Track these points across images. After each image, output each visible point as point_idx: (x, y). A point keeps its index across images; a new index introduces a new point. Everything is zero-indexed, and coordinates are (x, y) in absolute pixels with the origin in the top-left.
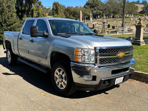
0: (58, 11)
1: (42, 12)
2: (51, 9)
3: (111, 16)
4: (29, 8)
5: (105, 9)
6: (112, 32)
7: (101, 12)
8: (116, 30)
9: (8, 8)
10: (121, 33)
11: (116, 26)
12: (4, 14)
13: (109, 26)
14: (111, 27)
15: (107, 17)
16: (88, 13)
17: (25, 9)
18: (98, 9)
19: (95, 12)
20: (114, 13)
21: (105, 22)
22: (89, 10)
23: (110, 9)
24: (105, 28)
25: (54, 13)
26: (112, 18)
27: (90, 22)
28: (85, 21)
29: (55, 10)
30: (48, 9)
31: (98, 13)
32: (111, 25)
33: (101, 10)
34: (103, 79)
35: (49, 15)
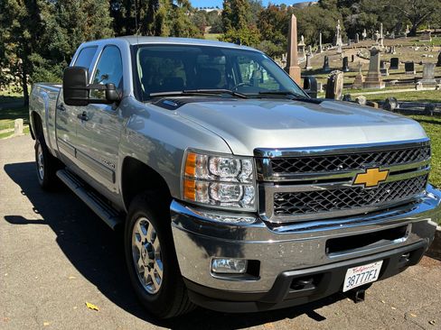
0: (238, 19)
1: (185, 22)
2: (219, 13)
3: (404, 30)
4: (150, 13)
5: (386, 9)
6: (403, 82)
7: (373, 18)
8: (419, 75)
9: (87, 13)
10: (434, 84)
11: (421, 64)
12: (77, 32)
13: (394, 63)
14: (401, 67)
15: (393, 34)
16: (330, 23)
17: (138, 16)
18: (362, 8)
19: (352, 18)
20: (417, 20)
21: (379, 51)
22: (335, 13)
23: (402, 6)
24: (376, 71)
25: (226, 24)
26: (409, 35)
27: (335, 52)
28: (319, 48)
29: (231, 17)
30: (209, 13)
31: (363, 23)
32: (404, 59)
33: (374, 12)
34: (287, 274)
35: (213, 31)
